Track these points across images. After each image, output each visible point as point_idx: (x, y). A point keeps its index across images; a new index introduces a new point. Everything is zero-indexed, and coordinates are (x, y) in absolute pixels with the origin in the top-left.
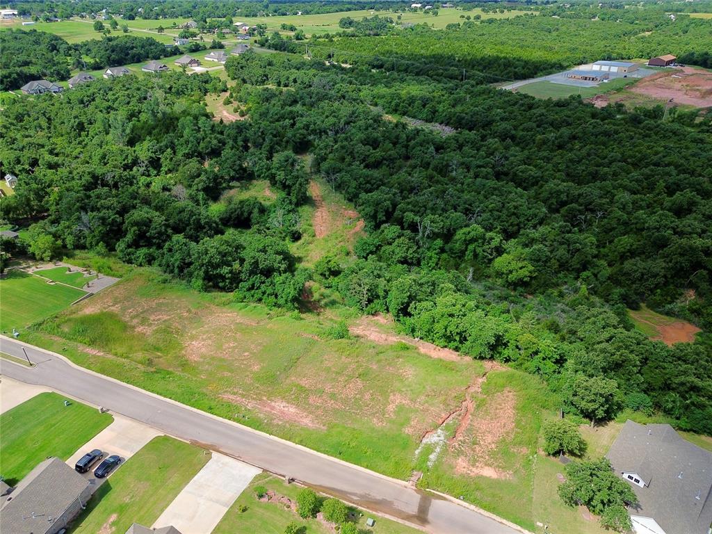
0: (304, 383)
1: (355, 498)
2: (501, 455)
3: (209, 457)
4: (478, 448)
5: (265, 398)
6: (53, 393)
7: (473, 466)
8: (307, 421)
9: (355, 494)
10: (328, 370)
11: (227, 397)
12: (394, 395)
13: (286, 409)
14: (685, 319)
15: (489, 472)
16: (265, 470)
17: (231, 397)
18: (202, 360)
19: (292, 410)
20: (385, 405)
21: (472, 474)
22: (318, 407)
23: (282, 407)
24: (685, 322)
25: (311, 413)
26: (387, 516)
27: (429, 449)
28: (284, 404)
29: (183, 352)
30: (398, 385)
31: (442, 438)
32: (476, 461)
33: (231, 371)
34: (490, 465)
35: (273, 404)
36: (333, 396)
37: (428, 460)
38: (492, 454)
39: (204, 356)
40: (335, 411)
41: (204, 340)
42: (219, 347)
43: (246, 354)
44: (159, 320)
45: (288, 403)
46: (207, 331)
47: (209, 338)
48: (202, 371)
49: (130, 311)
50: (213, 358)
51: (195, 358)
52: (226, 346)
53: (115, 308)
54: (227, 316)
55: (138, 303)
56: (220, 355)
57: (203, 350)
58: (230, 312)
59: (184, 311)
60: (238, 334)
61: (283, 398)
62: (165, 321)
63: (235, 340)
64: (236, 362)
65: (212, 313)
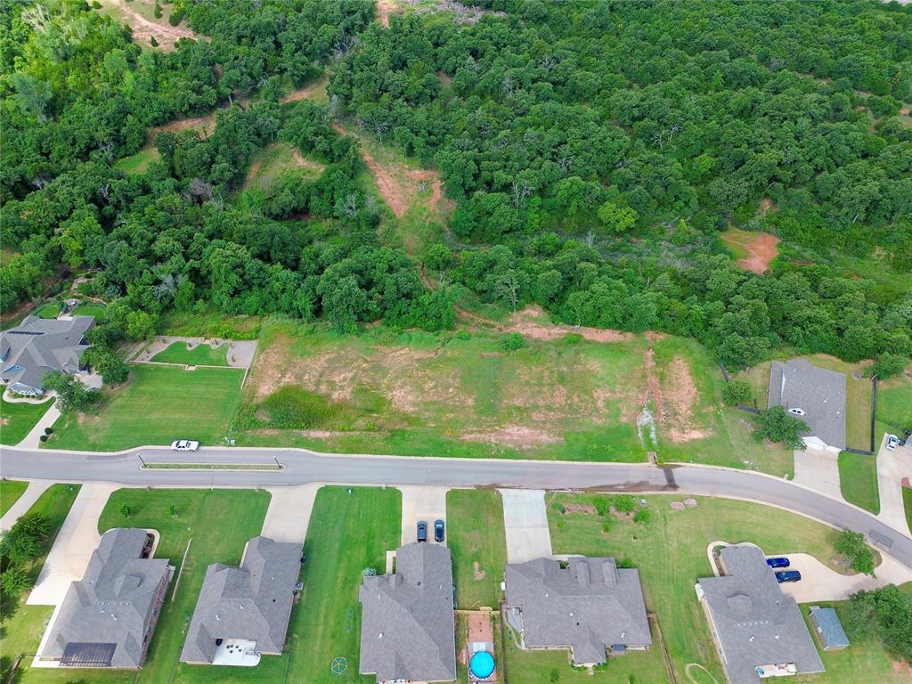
0: (518, 402)
1: (621, 487)
2: (698, 418)
3: (499, 495)
4: (680, 418)
5: (497, 428)
6: (327, 486)
7: (684, 433)
8: (545, 438)
9: (619, 485)
10: (527, 383)
11: (469, 437)
12: (596, 391)
13: (521, 432)
14: (764, 231)
15: (697, 435)
16: (546, 490)
17: (471, 436)
18: (417, 409)
19: (526, 431)
20: (594, 403)
21: (686, 440)
22: (544, 422)
23: (517, 432)
24: (766, 234)
25: (542, 428)
26: (650, 493)
28: (516, 428)
29: (393, 406)
30: (592, 380)
31: (650, 417)
32: (683, 429)
33: (451, 412)
34: (694, 429)
35: (507, 431)
36: (549, 408)
37: (651, 440)
38: (692, 419)
39: (415, 405)
40: (560, 421)
41: (402, 387)
42: (422, 390)
43: (451, 390)
44: (345, 379)
45: (518, 426)
46: (397, 377)
47: (405, 384)
48: (427, 419)
49: (307, 377)
50: (425, 404)
51: (409, 409)
52: (426, 387)
53: (288, 379)
54: (402, 355)
55: (307, 366)
56: (430, 399)
57: (410, 398)
58: (401, 350)
59: (360, 362)
60: (428, 371)
61: (511, 422)
62: (352, 379)
63: (430, 378)
64: (448, 401)
65: (385, 355)
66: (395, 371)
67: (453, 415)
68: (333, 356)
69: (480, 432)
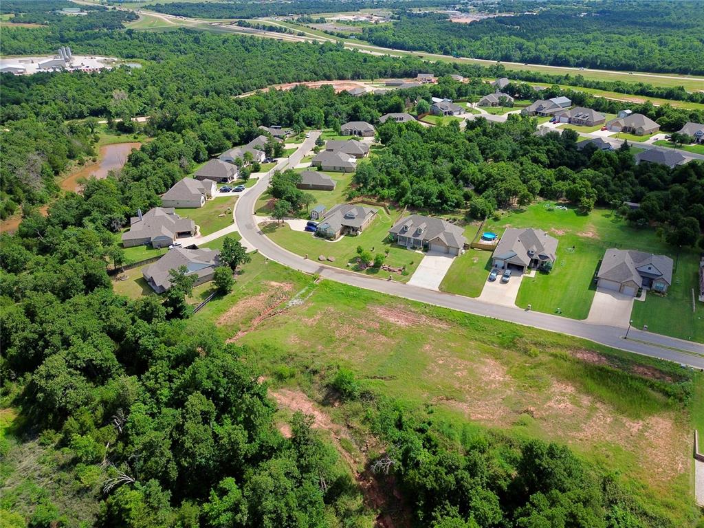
0: (383, 339)
3: (440, 288)
7: (282, 287)
8: (380, 311)
11: (444, 326)
12: (312, 324)
13: (397, 320)
16: (404, 283)
17: (441, 326)
19: (392, 320)
20: (322, 319)
21: (284, 283)
22: (373, 320)
23: (400, 321)
25: (378, 318)
27: (303, 296)
28: (399, 324)
29: (506, 368)
32: (278, 289)
33: (449, 347)
35: (407, 324)
36: (360, 327)
37: (306, 290)
39: (484, 363)
40: (360, 317)
41: (492, 381)
42: (471, 371)
43: (441, 362)
44: (559, 402)
45: (395, 324)
46: (494, 392)
47: (487, 384)
48: (475, 349)
49: (608, 420)
50: (472, 361)
51: (491, 362)
52: (465, 373)
53: (635, 427)
54: (482, 414)
55: (609, 433)
56: (466, 363)
57: (486, 370)
58: (481, 420)
59: (537, 414)
60: (457, 386)
61: (400, 328)
62: (549, 399)
63: (459, 379)
64: (448, 355)
65: (503, 419)
66: (495, 398)
67: (450, 344)
68: (574, 434)
69: (431, 326)
